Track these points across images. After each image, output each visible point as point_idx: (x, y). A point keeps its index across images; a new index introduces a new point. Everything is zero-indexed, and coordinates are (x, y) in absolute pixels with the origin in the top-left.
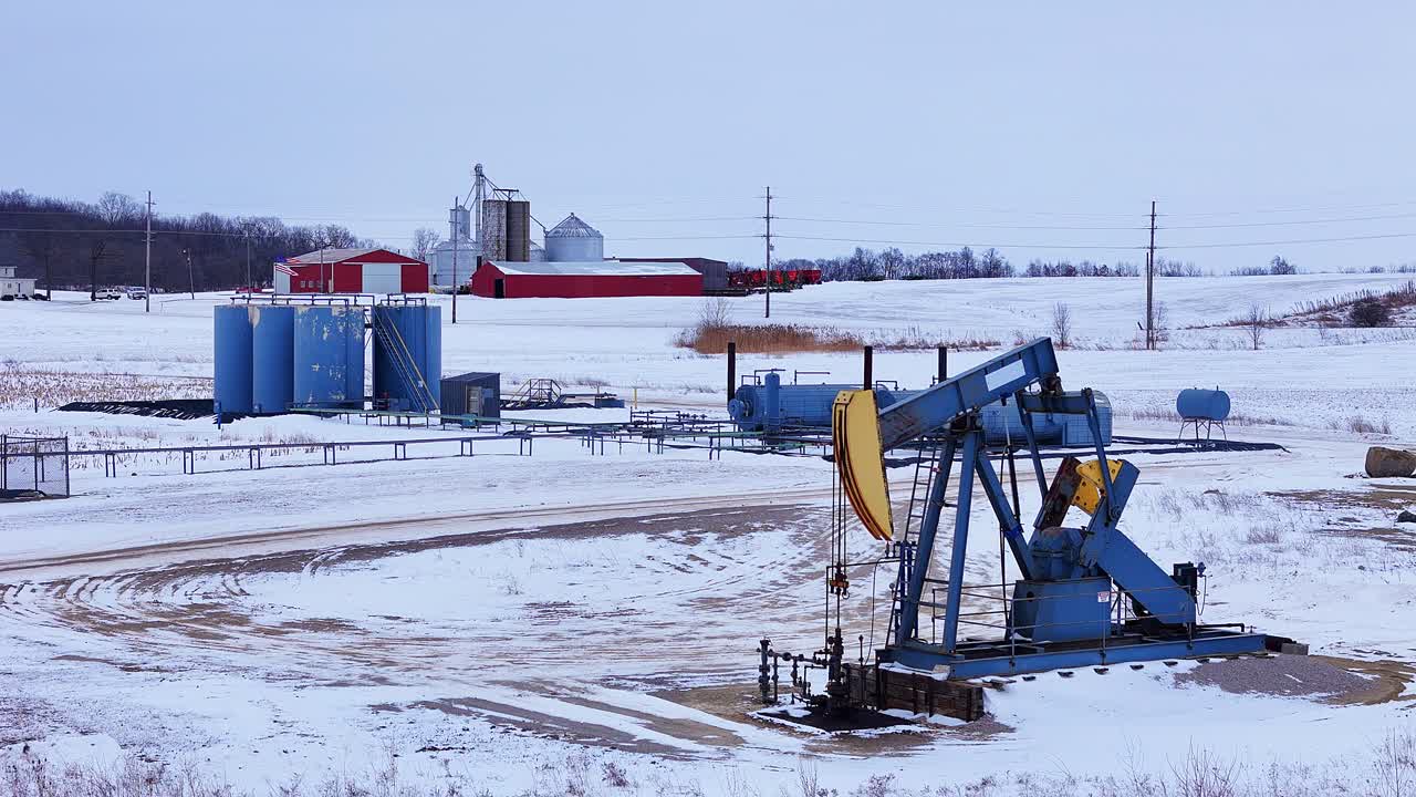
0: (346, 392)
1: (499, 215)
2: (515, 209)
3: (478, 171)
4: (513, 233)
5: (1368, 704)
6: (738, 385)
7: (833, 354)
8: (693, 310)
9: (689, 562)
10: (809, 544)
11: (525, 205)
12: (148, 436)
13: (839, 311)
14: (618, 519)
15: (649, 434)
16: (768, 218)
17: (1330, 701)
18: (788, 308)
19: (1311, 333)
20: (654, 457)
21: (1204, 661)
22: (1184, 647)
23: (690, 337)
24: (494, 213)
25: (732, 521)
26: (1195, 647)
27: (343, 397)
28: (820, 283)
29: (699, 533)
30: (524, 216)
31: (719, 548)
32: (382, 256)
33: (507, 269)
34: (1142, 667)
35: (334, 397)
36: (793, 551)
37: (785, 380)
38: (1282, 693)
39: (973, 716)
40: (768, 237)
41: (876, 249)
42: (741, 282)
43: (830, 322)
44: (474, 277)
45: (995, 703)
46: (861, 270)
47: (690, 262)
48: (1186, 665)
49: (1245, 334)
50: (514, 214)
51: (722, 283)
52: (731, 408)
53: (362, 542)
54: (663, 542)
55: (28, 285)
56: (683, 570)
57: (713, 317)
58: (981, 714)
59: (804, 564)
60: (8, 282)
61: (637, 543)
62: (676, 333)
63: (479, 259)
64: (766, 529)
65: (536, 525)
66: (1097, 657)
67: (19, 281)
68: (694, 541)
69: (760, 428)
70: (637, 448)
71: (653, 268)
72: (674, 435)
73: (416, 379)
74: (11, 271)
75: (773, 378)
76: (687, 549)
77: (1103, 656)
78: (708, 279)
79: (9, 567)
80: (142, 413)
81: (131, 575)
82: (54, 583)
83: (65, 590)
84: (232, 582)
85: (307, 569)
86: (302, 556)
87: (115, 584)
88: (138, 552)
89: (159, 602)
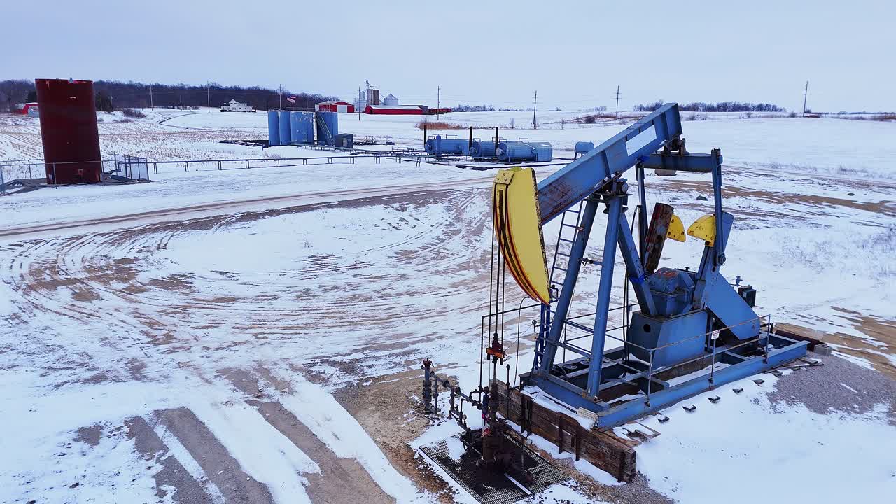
0: (308, 139)
1: (371, 93)
3: (367, 82)
4: (375, 98)
6: (427, 139)
8: (419, 118)
9: (400, 223)
10: (453, 212)
11: (378, 91)
14: (373, 197)
15: (398, 155)
18: (443, 118)
19: (577, 125)
20: (398, 165)
23: (419, 125)
25: (420, 198)
27: (306, 140)
29: (407, 204)
30: (378, 94)
31: (414, 213)
32: (343, 103)
33: (373, 107)
34: (740, 389)
35: (303, 140)
36: (446, 216)
37: (443, 138)
39: (627, 476)
40: (438, 102)
41: (464, 105)
42: (432, 112)
44: (365, 109)
46: (460, 110)
47: (419, 106)
49: (560, 126)
50: (376, 93)
51: (427, 112)
52: (425, 147)
53: (255, 210)
54: (390, 209)
56: (396, 228)
57: (423, 120)
58: (634, 474)
59: (452, 224)
60: (245, 107)
61: (379, 209)
62: (415, 124)
63: (367, 105)
64: (435, 202)
65: (337, 200)
67: (248, 108)
68: (404, 209)
69: (434, 154)
70: (392, 162)
72: (406, 156)
73: (329, 135)
75: (439, 137)
76: (400, 214)
78: (424, 110)
79: (63, 227)
80: (242, 144)
81: (120, 232)
82: (71, 239)
83: (70, 244)
84: (167, 238)
85: (215, 227)
86: (218, 219)
87: (105, 239)
88: (141, 216)
89: (106, 256)
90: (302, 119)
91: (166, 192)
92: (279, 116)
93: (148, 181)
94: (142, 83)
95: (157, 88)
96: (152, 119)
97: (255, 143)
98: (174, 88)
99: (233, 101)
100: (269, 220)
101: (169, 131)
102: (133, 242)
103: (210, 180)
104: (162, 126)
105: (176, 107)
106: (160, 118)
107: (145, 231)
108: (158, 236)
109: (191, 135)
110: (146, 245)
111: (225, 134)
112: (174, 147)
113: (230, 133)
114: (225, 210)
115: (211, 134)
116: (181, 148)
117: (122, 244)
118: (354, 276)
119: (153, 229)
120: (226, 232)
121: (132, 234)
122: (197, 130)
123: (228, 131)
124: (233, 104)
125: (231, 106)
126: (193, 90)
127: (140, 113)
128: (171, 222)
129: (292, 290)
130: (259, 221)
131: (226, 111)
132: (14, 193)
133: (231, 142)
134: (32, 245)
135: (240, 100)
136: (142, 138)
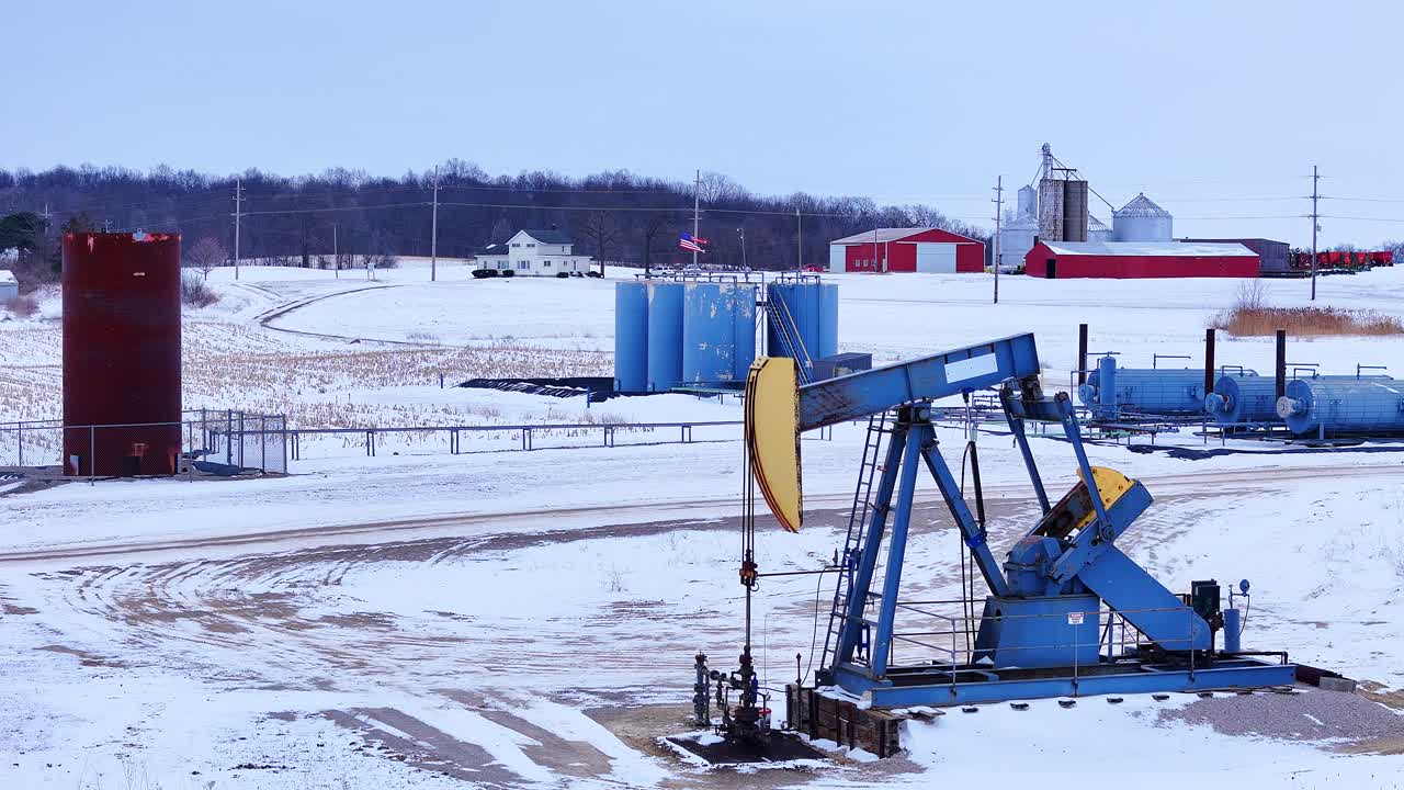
0: (733, 371)
1: (1056, 196)
2: (1072, 188)
3: (1047, 148)
4: (1070, 214)
5: (1384, 754)
7: (1368, 338)
11: (1083, 185)
12: (488, 413)
13: (1394, 294)
16: (1315, 197)
17: (1344, 748)
18: (1333, 291)
21: (1206, 694)
22: (1185, 680)
23: (1225, 319)
24: (1051, 192)
26: (1198, 678)
27: (730, 377)
28: (1391, 265)
30: (1082, 198)
32: (938, 236)
33: (1059, 249)
34: (1121, 700)
35: (722, 376)
38: (1288, 737)
39: (886, 751)
40: (1315, 216)
43: (1368, 304)
44: (1027, 257)
45: (915, 738)
47: (1248, 243)
48: (1177, 700)
50: (1072, 194)
51: (1282, 264)
52: (1081, 393)
55: (586, 263)
57: (1249, 299)
58: (895, 749)
60: (565, 259)
62: (1212, 314)
63: (1036, 238)
65: (723, 516)
66: (1067, 687)
67: (575, 258)
71: (1209, 249)
73: (803, 360)
74: (568, 249)
75: (1109, 362)
77: (1076, 686)
78: (1268, 260)
79: (137, 549)
80: (529, 390)
81: (248, 560)
82: (161, 567)
83: (164, 575)
84: (341, 570)
85: (435, 558)
86: (444, 545)
87: (222, 569)
88: (282, 536)
89: (235, 590)
90: (721, 307)
91: (328, 494)
92: (650, 300)
93: (285, 475)
94: (199, 171)
95: (257, 188)
96: (239, 308)
97: (568, 386)
98: (313, 189)
99: (522, 238)
100: (552, 549)
101: (295, 351)
102: (278, 574)
103: (431, 472)
104: (271, 334)
105: (314, 260)
106: (262, 304)
107: (295, 559)
108: (322, 569)
109: (375, 363)
110: (302, 579)
111: (483, 358)
112: (326, 399)
113: (497, 357)
114: (459, 528)
115: (435, 361)
116: (344, 402)
117: (255, 577)
118: (686, 626)
119: (311, 557)
120: (458, 564)
121: (272, 563)
122: (389, 348)
123: (493, 349)
124: (523, 246)
125: (513, 258)
126: (382, 190)
127: (198, 289)
128: (344, 547)
129: (562, 635)
130: (530, 549)
131: (493, 274)
132: (11, 492)
133: (495, 384)
134: (98, 574)
135: (546, 232)
136: (221, 375)
